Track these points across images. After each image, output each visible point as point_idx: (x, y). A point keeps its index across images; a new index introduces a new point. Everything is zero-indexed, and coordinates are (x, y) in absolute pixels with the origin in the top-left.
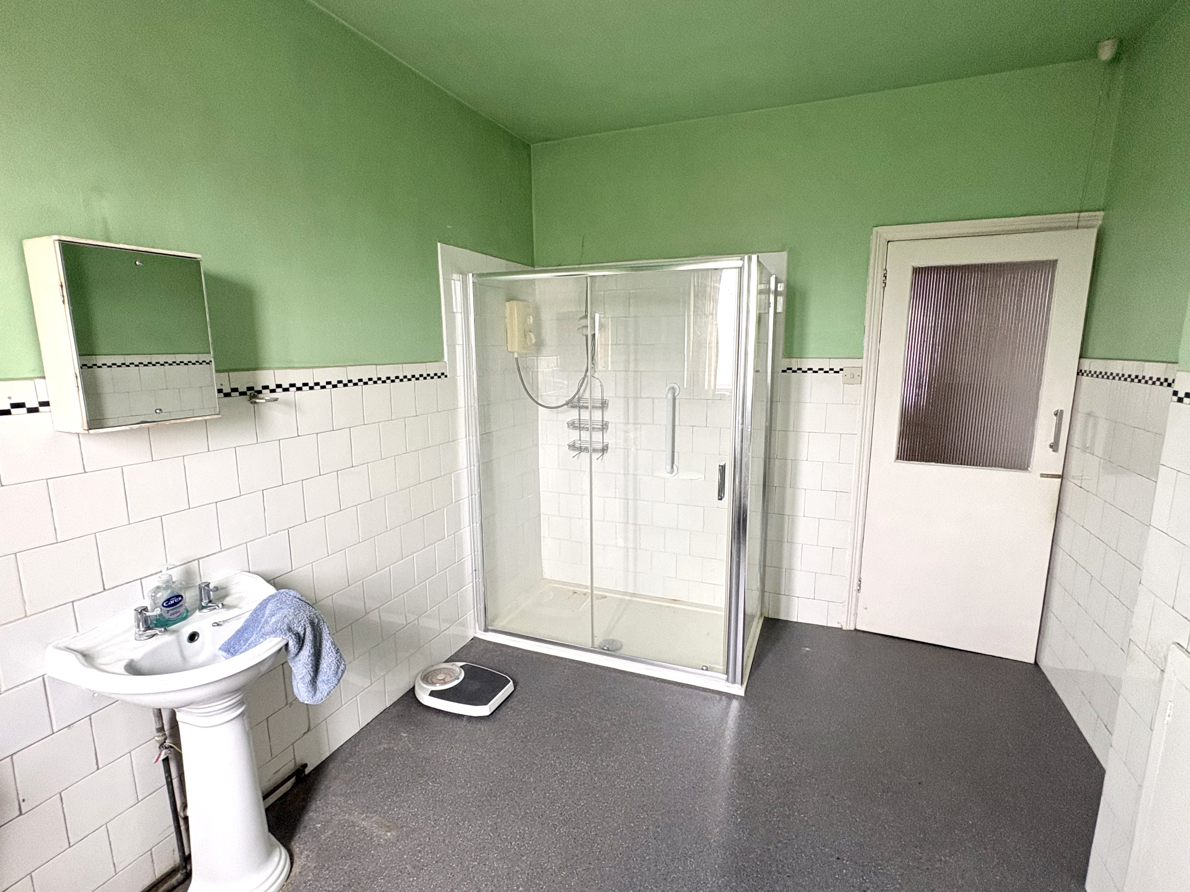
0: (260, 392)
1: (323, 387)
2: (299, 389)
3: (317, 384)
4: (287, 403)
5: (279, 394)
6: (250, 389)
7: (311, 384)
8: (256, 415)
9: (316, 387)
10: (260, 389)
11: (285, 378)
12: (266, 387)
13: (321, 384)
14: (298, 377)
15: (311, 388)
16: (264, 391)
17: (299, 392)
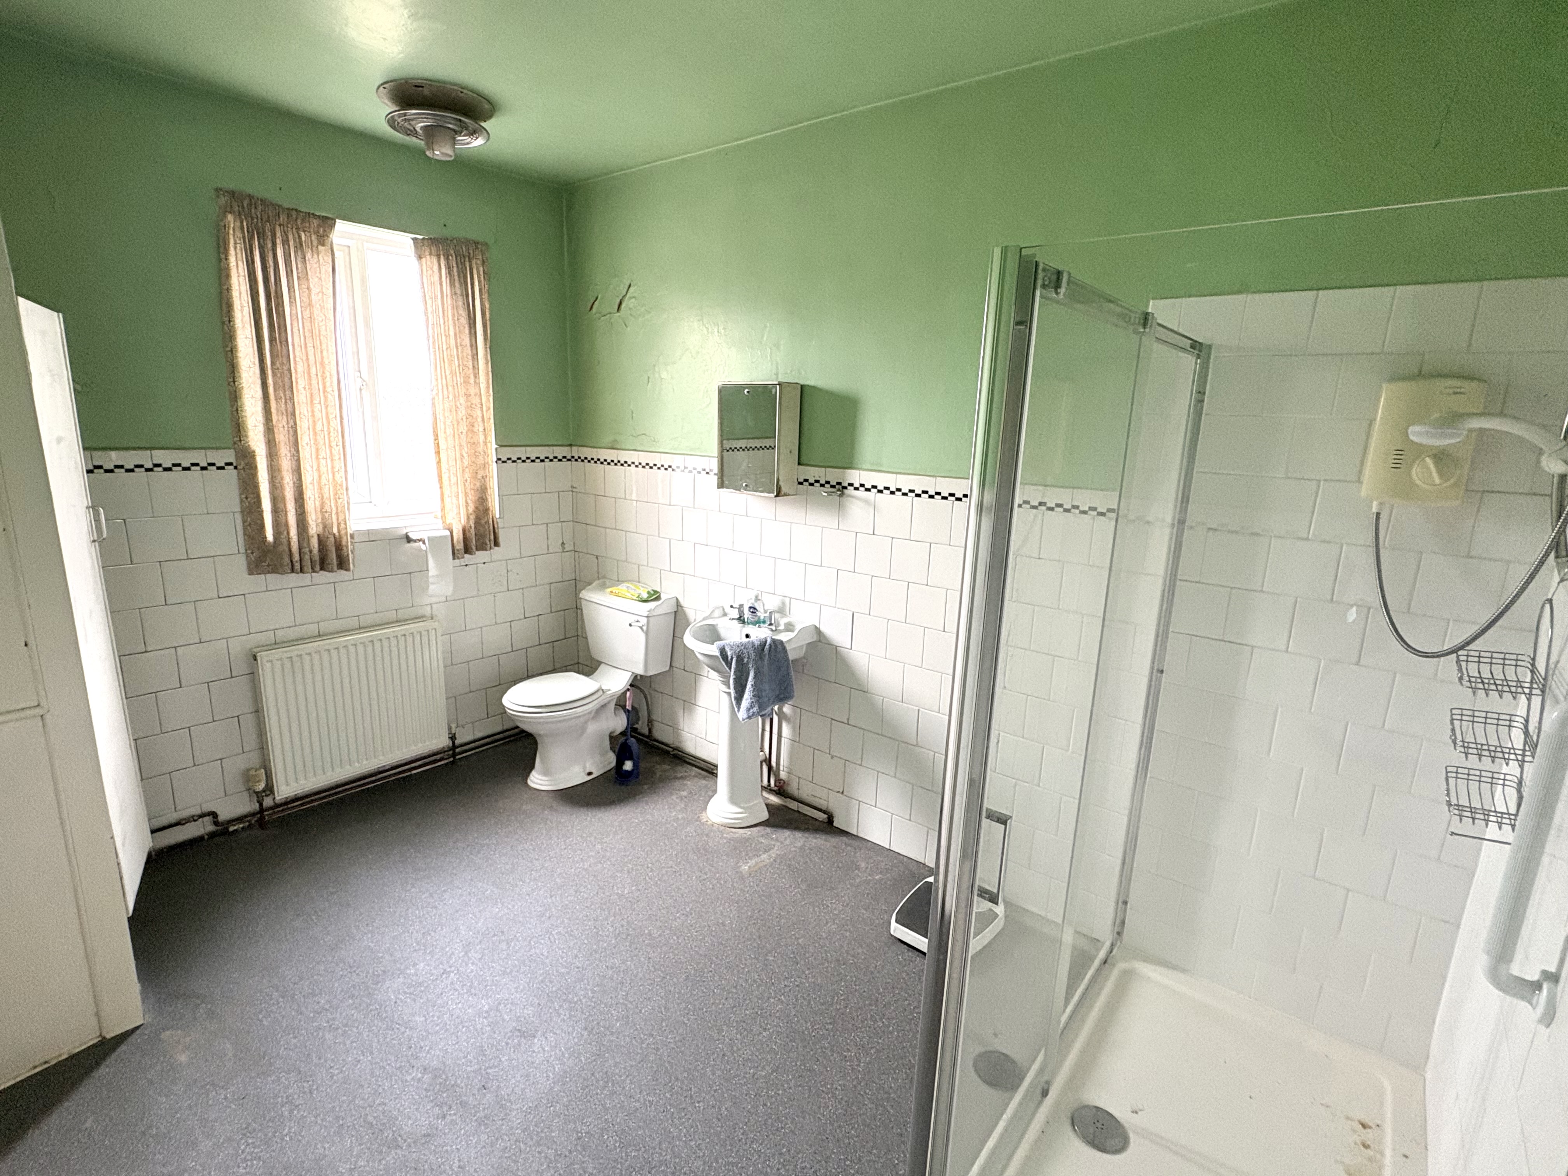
0: (846, 488)
1: (905, 494)
2: (880, 491)
3: (899, 490)
4: (866, 502)
5: (861, 493)
6: (839, 484)
7: (893, 489)
8: (840, 507)
9: (897, 493)
10: (846, 485)
11: (869, 479)
12: (851, 485)
13: (903, 491)
14: (881, 480)
15: (892, 493)
16: (849, 488)
17: (880, 494)
